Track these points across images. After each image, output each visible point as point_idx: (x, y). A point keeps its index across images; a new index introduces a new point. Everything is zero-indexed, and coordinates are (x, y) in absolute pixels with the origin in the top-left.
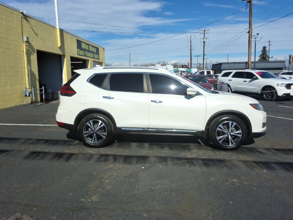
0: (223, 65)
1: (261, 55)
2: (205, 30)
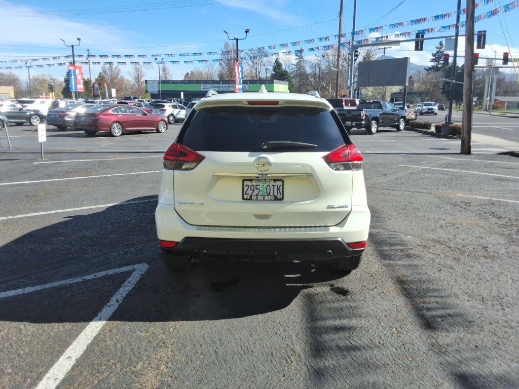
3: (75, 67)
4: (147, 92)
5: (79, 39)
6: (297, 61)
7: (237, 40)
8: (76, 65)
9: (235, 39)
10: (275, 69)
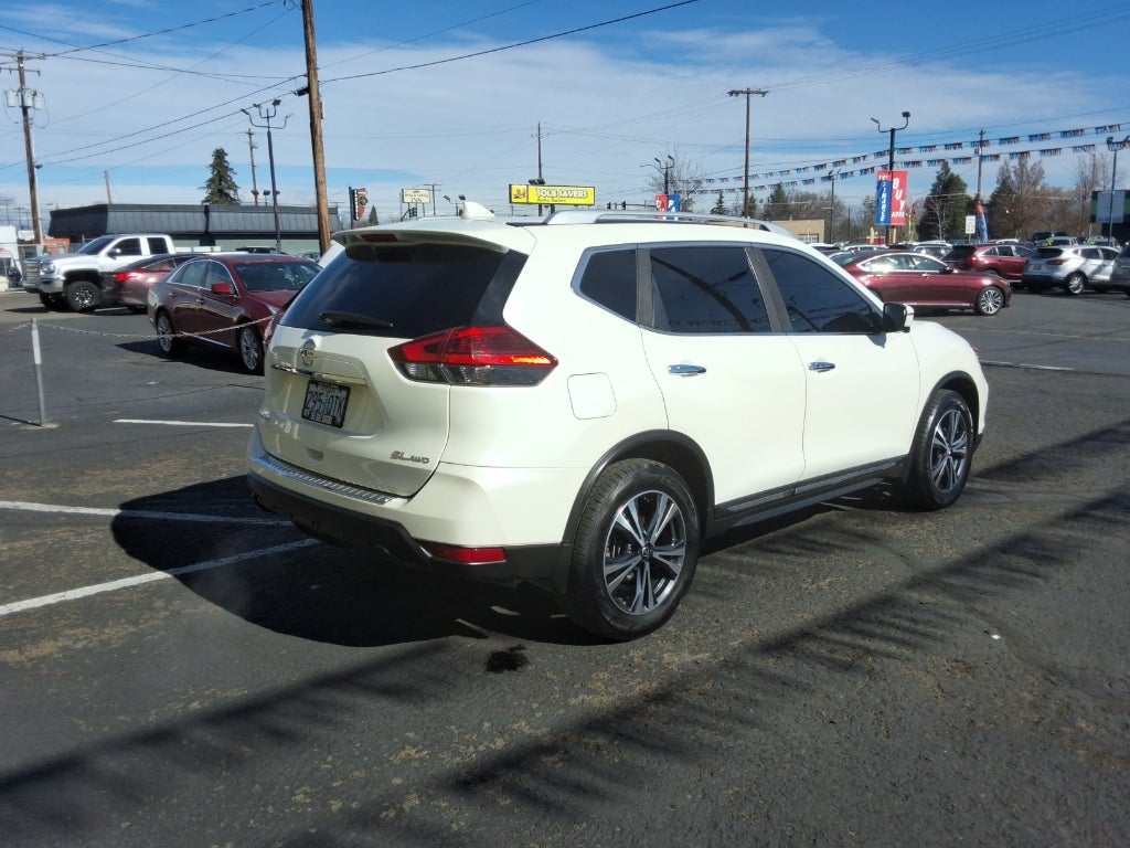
0: (111, 215)
1: (212, 181)
2: (20, 52)
3: (892, 175)
4: (1093, 219)
5: (906, 115)
8: (895, 169)
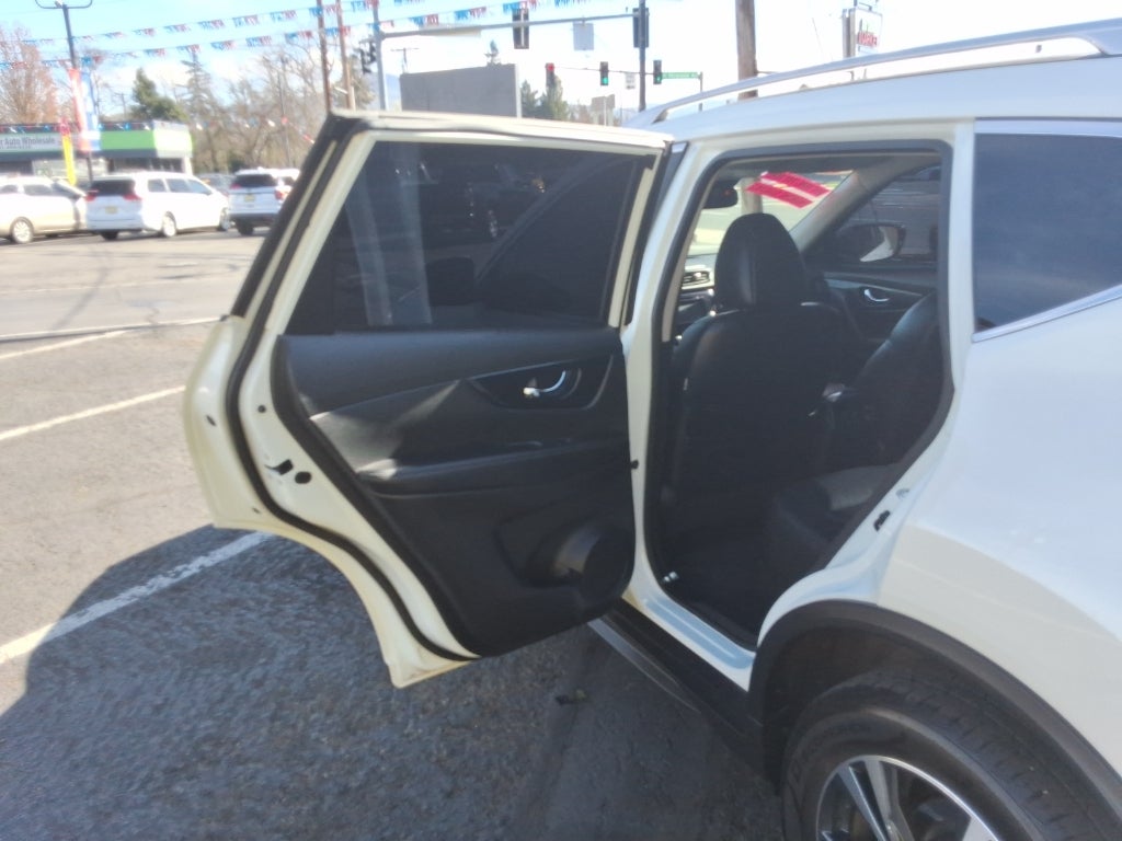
6: (190, 76)
7: (65, 9)
9: (58, 6)
10: (138, 96)
